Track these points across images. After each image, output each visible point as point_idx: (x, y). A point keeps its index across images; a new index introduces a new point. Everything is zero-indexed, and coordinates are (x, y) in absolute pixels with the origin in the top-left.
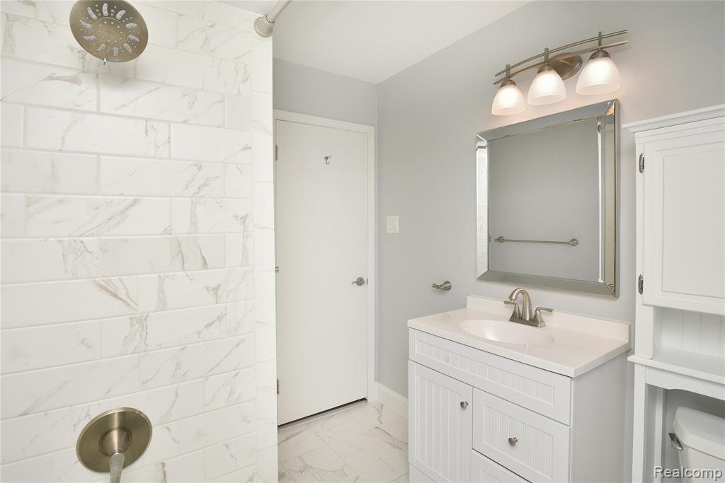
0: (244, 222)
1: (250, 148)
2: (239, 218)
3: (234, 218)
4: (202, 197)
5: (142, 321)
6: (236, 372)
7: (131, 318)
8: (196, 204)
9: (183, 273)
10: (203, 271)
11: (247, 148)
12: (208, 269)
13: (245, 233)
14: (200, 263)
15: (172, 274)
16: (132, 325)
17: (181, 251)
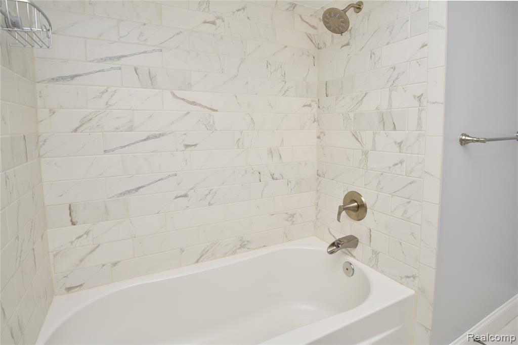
0: (420, 100)
1: (426, 45)
2: (416, 97)
3: (413, 98)
4: (395, 86)
5: (365, 154)
6: (409, 200)
7: (362, 152)
8: (392, 91)
9: (384, 132)
10: (393, 132)
11: (424, 46)
12: (396, 130)
13: (420, 108)
14: (392, 127)
15: (379, 132)
16: (362, 155)
17: (383, 119)
